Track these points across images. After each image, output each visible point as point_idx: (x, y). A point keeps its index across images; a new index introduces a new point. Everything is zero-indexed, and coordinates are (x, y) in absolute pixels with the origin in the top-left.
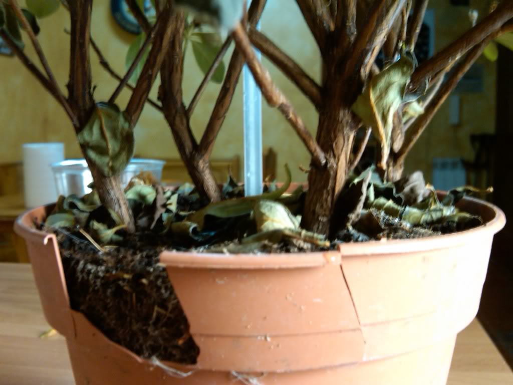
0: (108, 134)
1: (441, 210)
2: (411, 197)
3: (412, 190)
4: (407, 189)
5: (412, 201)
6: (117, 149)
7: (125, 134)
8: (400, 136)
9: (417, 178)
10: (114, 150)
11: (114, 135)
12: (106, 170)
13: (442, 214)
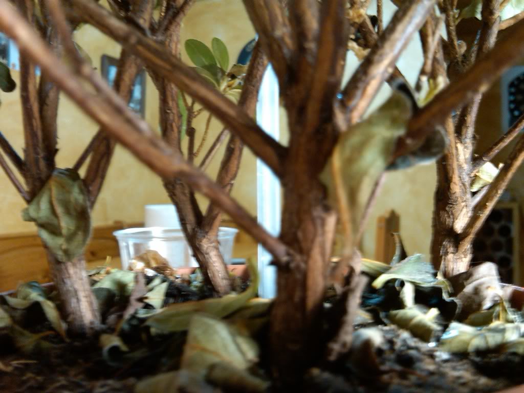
0: (59, 210)
1: (503, 331)
2: (474, 301)
3: (477, 291)
4: (469, 289)
5: (474, 306)
6: (72, 228)
7: (79, 209)
8: (465, 210)
9: (488, 272)
10: (69, 229)
11: (68, 212)
12: (60, 254)
13: (504, 337)
